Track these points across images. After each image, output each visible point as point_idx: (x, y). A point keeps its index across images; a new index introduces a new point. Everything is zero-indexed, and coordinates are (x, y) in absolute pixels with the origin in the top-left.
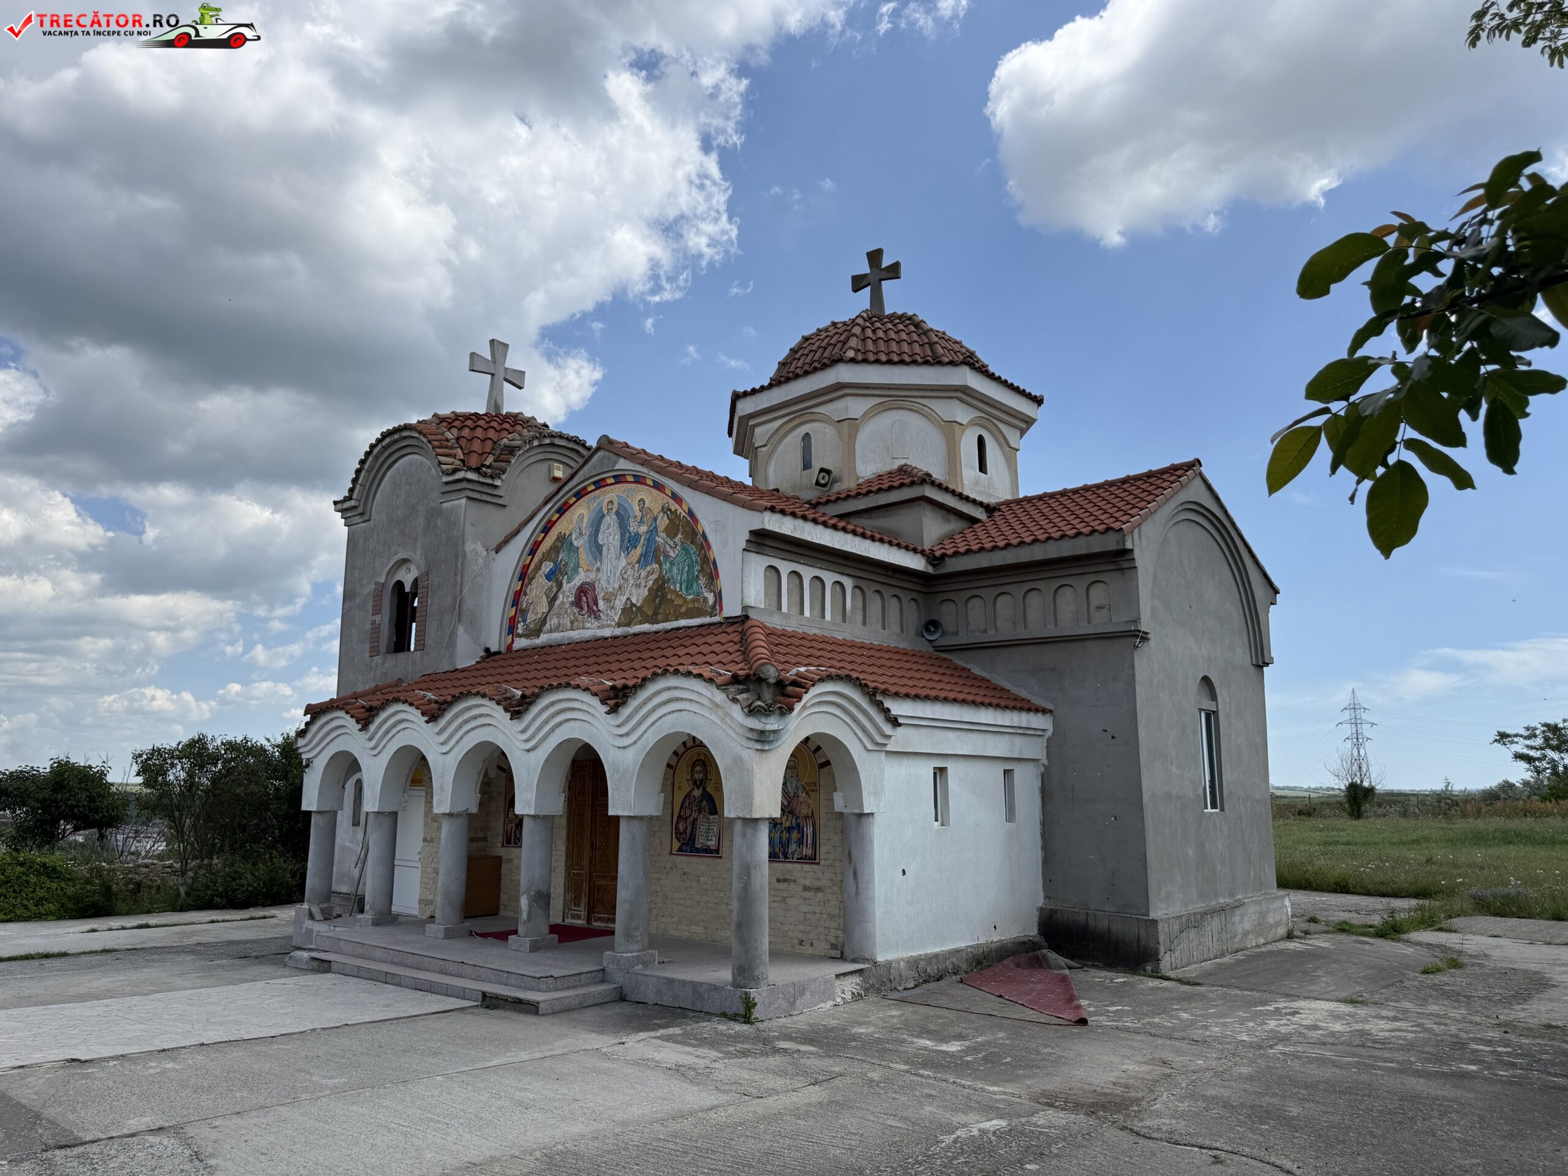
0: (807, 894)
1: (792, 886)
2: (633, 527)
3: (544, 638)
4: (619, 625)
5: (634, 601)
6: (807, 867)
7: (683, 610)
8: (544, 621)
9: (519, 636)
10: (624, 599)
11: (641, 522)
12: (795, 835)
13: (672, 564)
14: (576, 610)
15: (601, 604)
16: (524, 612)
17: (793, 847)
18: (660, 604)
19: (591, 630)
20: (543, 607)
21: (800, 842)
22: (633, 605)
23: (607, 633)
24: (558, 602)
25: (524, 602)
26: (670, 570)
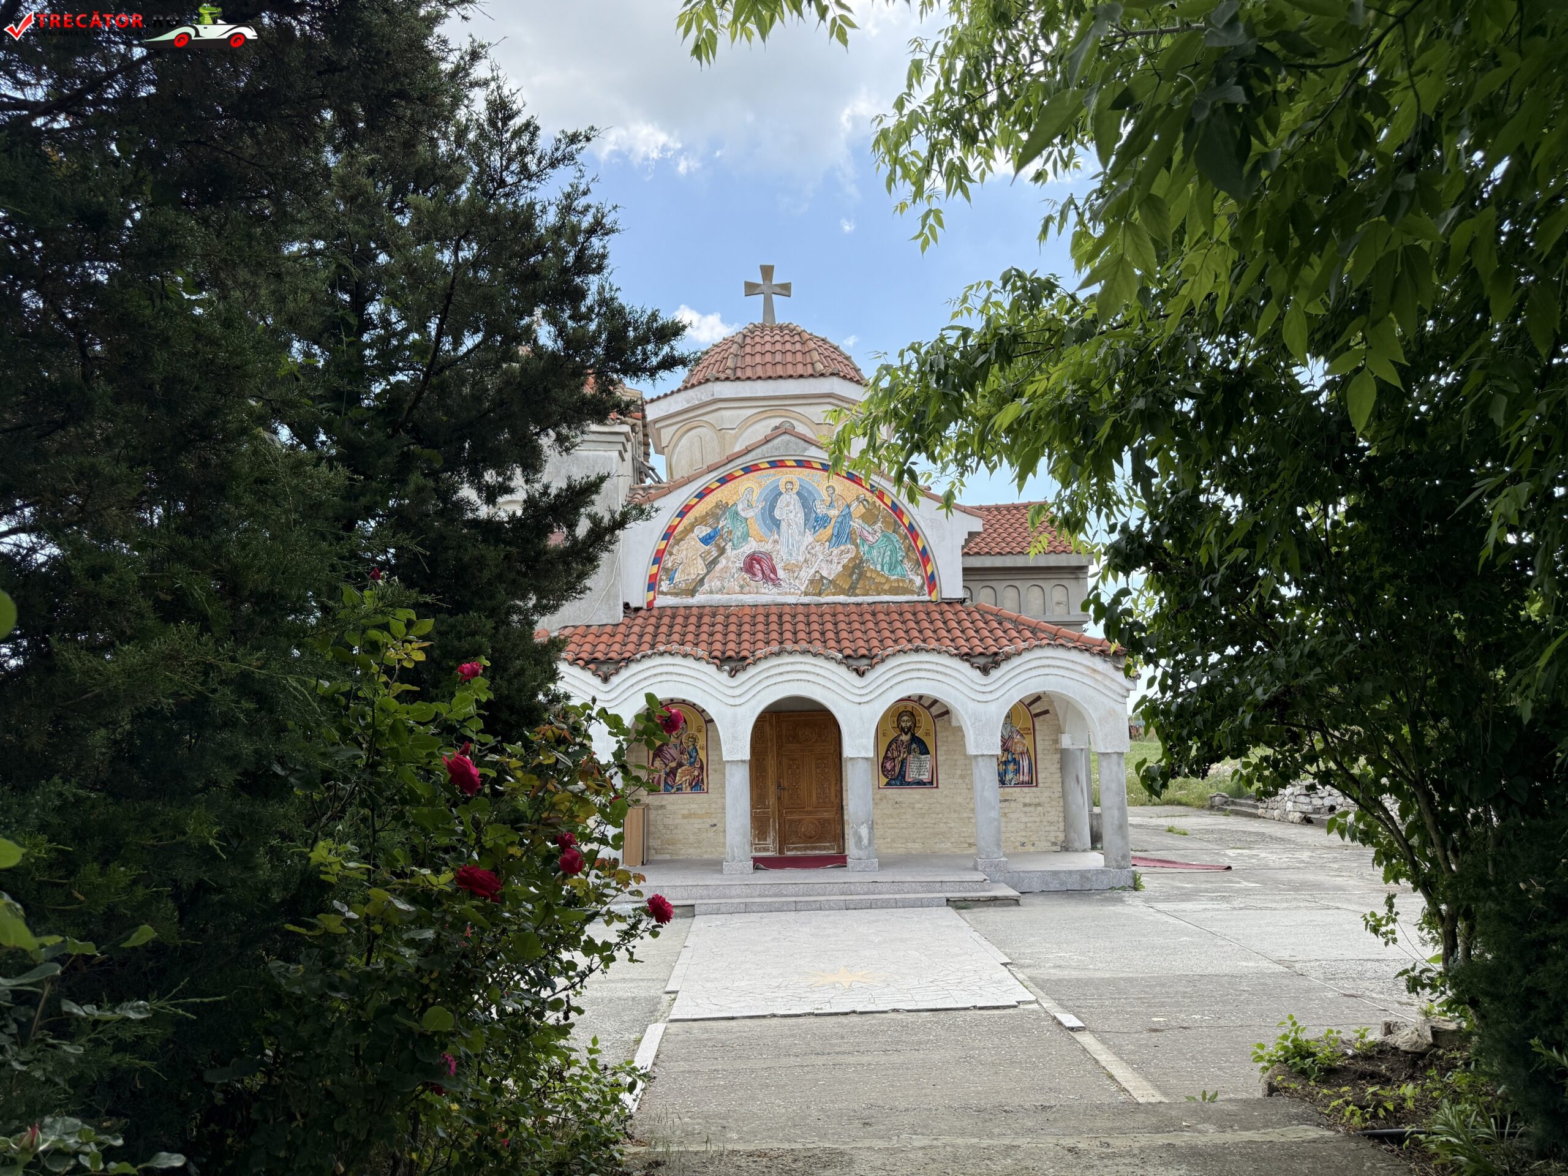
0: (1027, 809)
1: (1013, 804)
2: (821, 509)
3: (699, 599)
4: (806, 594)
5: (825, 574)
6: (1026, 790)
7: (886, 587)
8: (701, 582)
9: (663, 593)
10: (813, 571)
11: (831, 505)
12: (1011, 767)
13: (871, 547)
14: (747, 576)
15: (781, 573)
16: (670, 573)
17: (1009, 776)
18: (858, 580)
19: (767, 595)
20: (700, 568)
21: (1017, 771)
22: (822, 577)
23: (791, 599)
24: (719, 567)
25: (668, 561)
26: (869, 552)
